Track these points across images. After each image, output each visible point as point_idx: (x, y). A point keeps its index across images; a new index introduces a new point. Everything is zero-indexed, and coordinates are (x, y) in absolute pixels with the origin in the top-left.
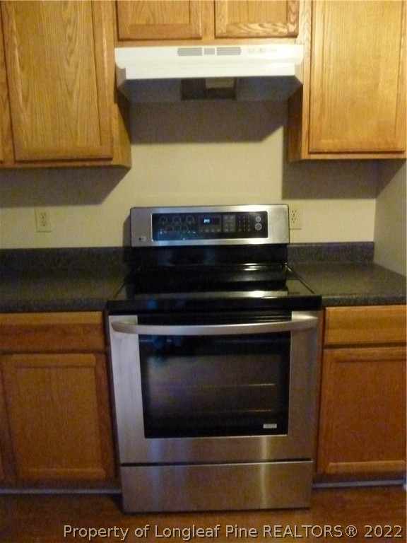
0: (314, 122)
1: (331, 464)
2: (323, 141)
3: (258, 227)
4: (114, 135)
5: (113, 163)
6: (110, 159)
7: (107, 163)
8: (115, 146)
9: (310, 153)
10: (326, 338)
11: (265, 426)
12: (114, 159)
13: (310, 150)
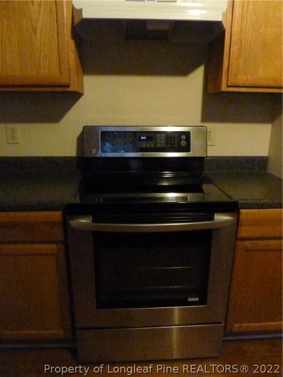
0: (233, 61)
1: (237, 325)
2: (239, 77)
3: (183, 143)
4: (71, 66)
5: (70, 89)
6: (68, 86)
7: (65, 89)
8: (72, 74)
9: (228, 86)
10: (239, 233)
11: (190, 300)
12: (71, 86)
13: (229, 84)
